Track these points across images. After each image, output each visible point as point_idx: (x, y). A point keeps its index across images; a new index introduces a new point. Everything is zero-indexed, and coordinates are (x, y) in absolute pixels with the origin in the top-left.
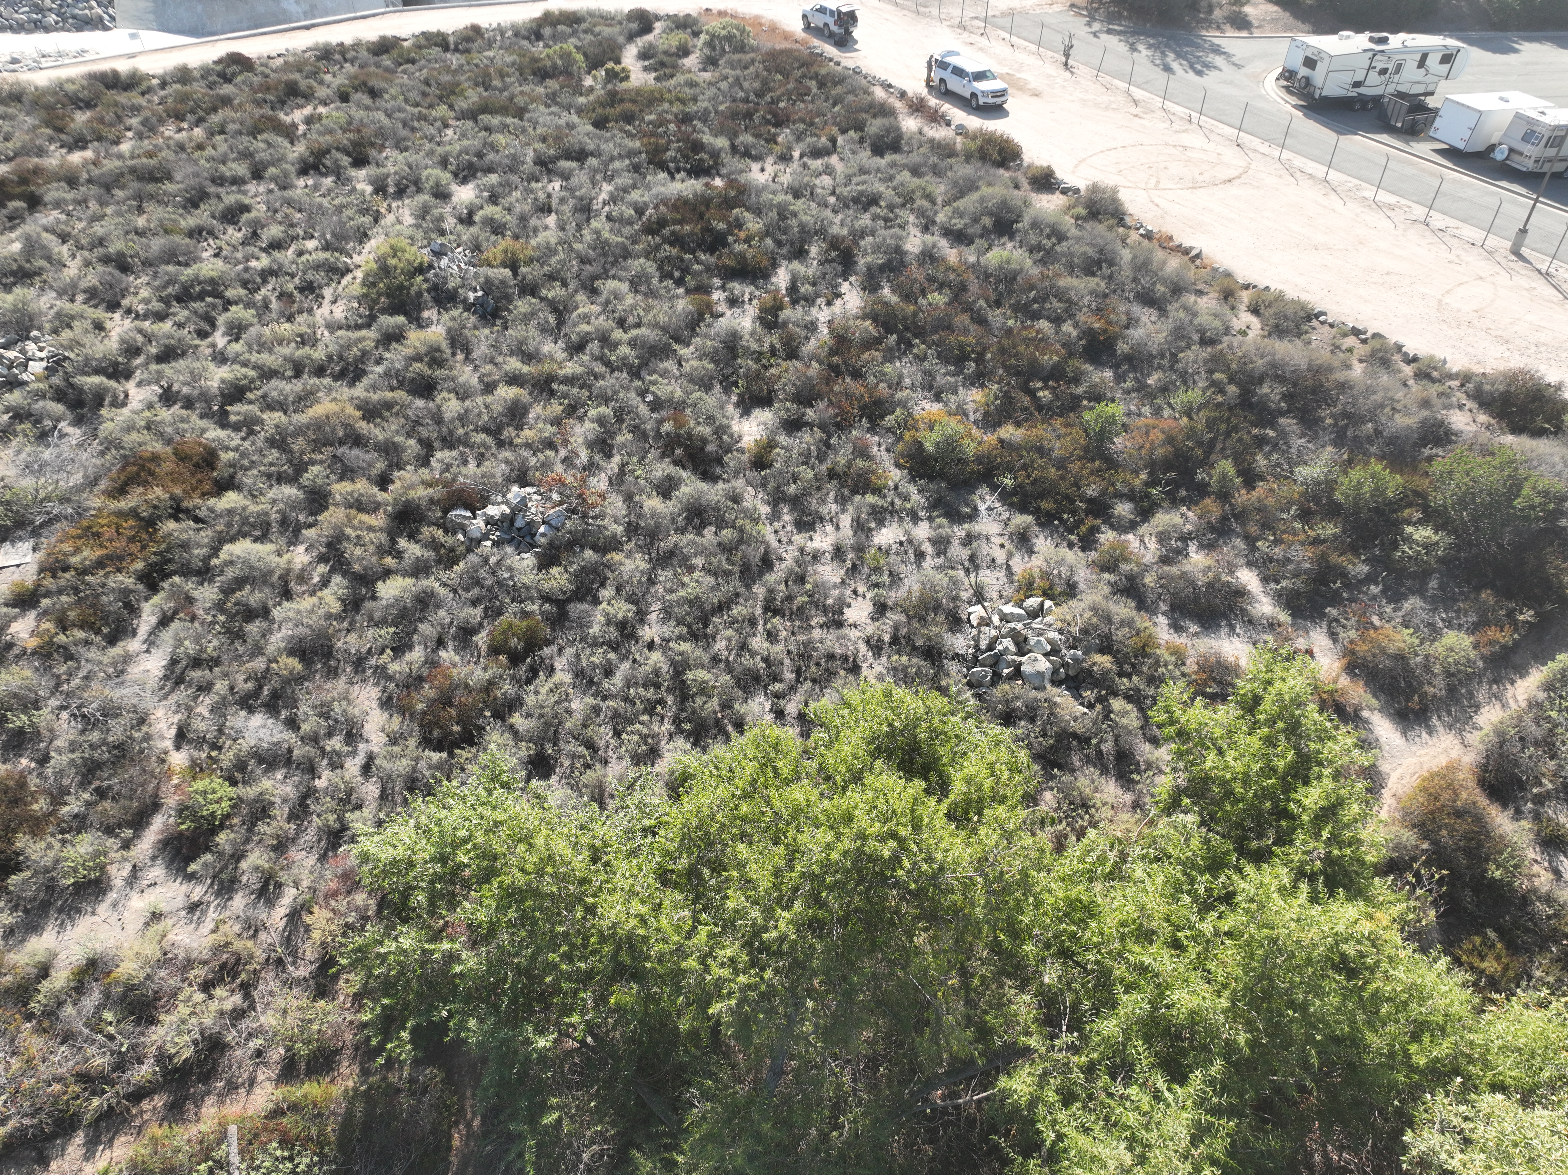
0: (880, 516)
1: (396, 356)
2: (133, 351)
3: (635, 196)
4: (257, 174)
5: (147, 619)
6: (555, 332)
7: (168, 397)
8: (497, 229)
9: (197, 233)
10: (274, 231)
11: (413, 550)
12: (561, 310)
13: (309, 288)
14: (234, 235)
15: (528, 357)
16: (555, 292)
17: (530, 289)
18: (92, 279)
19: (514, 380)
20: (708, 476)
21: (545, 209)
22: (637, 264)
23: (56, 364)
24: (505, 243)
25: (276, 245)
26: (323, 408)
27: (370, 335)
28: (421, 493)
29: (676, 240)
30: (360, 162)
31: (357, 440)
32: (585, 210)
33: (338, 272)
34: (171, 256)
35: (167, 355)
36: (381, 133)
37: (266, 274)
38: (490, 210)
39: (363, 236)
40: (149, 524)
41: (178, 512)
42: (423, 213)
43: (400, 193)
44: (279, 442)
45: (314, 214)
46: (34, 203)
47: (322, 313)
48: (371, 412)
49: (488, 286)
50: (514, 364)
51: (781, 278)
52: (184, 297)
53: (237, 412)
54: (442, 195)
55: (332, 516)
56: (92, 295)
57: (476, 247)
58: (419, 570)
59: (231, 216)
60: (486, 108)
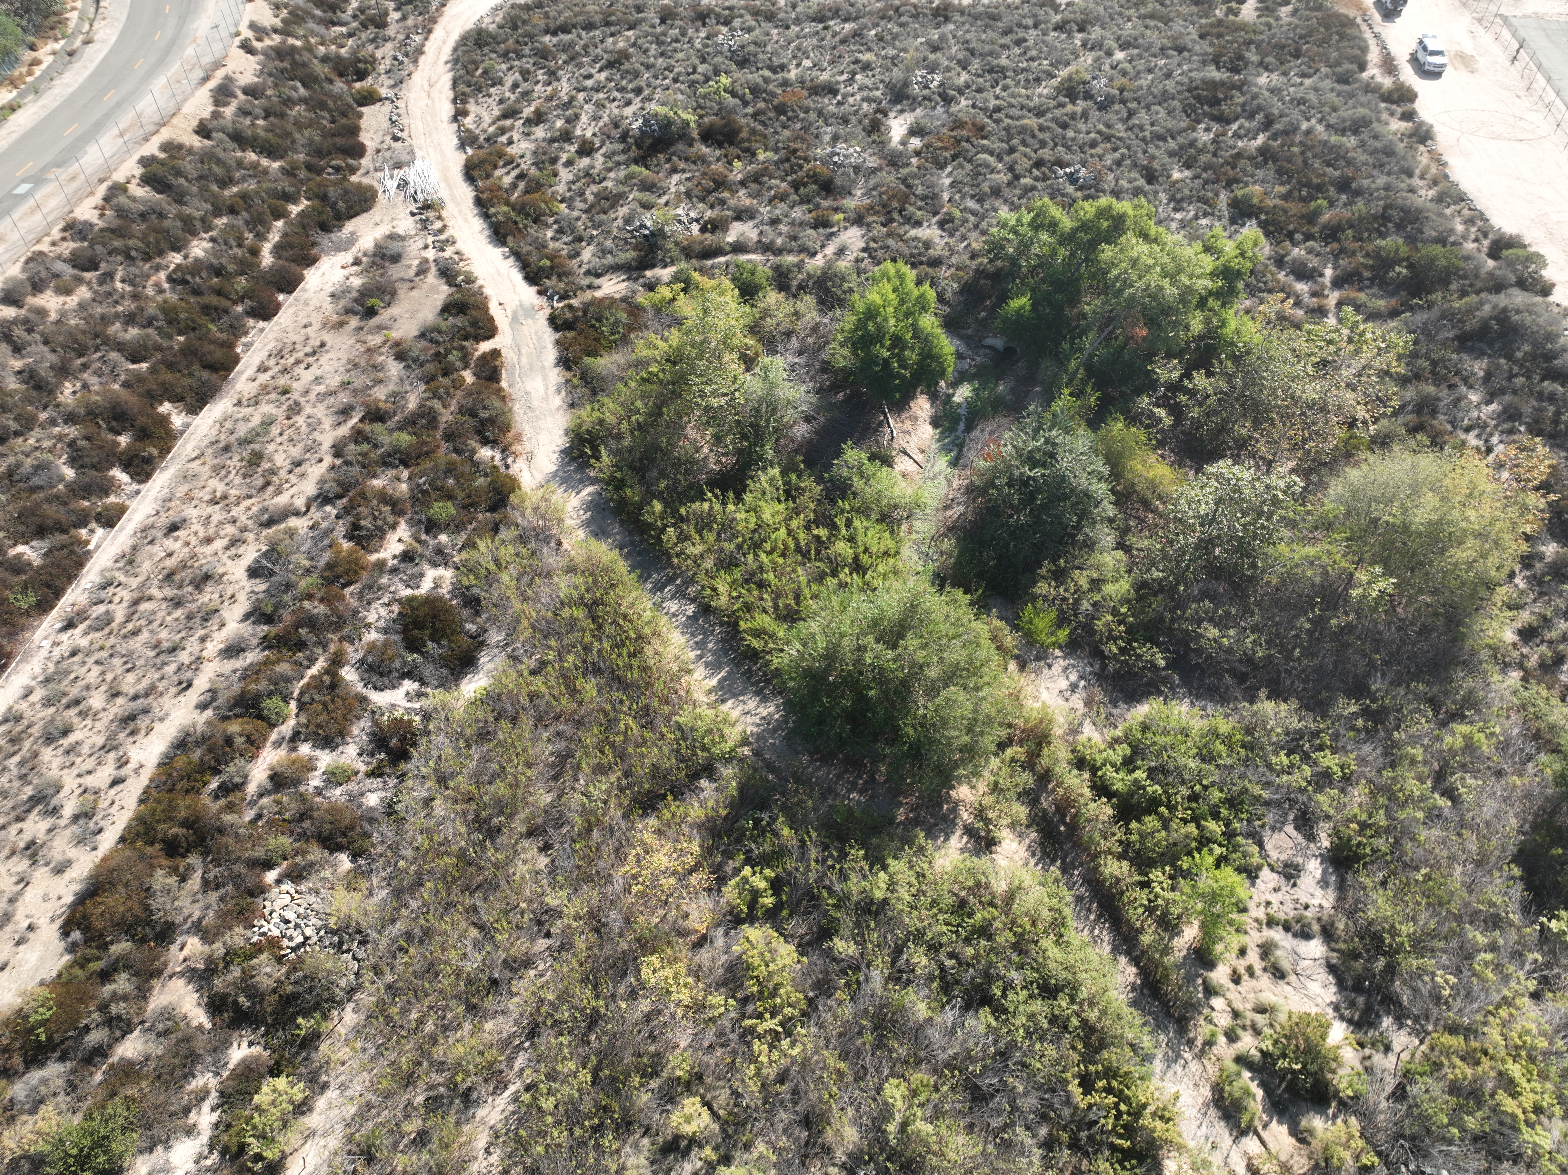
0: (1205, 215)
1: (1058, 112)
2: (968, 86)
3: (1193, 74)
4: (1036, 26)
5: (949, 169)
6: (1125, 121)
7: (974, 106)
8: (1124, 73)
9: (1003, 46)
10: (1034, 53)
11: (1036, 172)
12: (1131, 114)
13: (1038, 80)
14: (1017, 51)
15: (1108, 126)
16: (1133, 105)
17: (1123, 102)
18: (960, 56)
19: (1099, 132)
20: (1149, 182)
21: (1150, 71)
22: (1176, 103)
23: (942, 84)
24: (1124, 80)
25: (1032, 59)
26: (1026, 121)
27: (1053, 103)
28: (1047, 157)
29: (1198, 98)
30: (1081, 30)
31: (1034, 136)
32: (1168, 75)
33: (1052, 76)
34: (991, 54)
35: (979, 90)
36: (1097, 19)
37: (1024, 70)
38: (1127, 66)
39: (1067, 64)
40: (958, 142)
41: (968, 141)
42: (1097, 60)
43: (1092, 49)
44: (1007, 129)
45: (1052, 48)
46: (947, 19)
47: (1039, 90)
48: (1041, 129)
49: (1108, 96)
50: (1101, 127)
51: (1235, 126)
52: (990, 71)
53: (996, 116)
54: (1109, 54)
55: (1016, 155)
56: (959, 62)
57: (1111, 80)
58: (1036, 179)
59: (1019, 42)
60: (1152, 16)
